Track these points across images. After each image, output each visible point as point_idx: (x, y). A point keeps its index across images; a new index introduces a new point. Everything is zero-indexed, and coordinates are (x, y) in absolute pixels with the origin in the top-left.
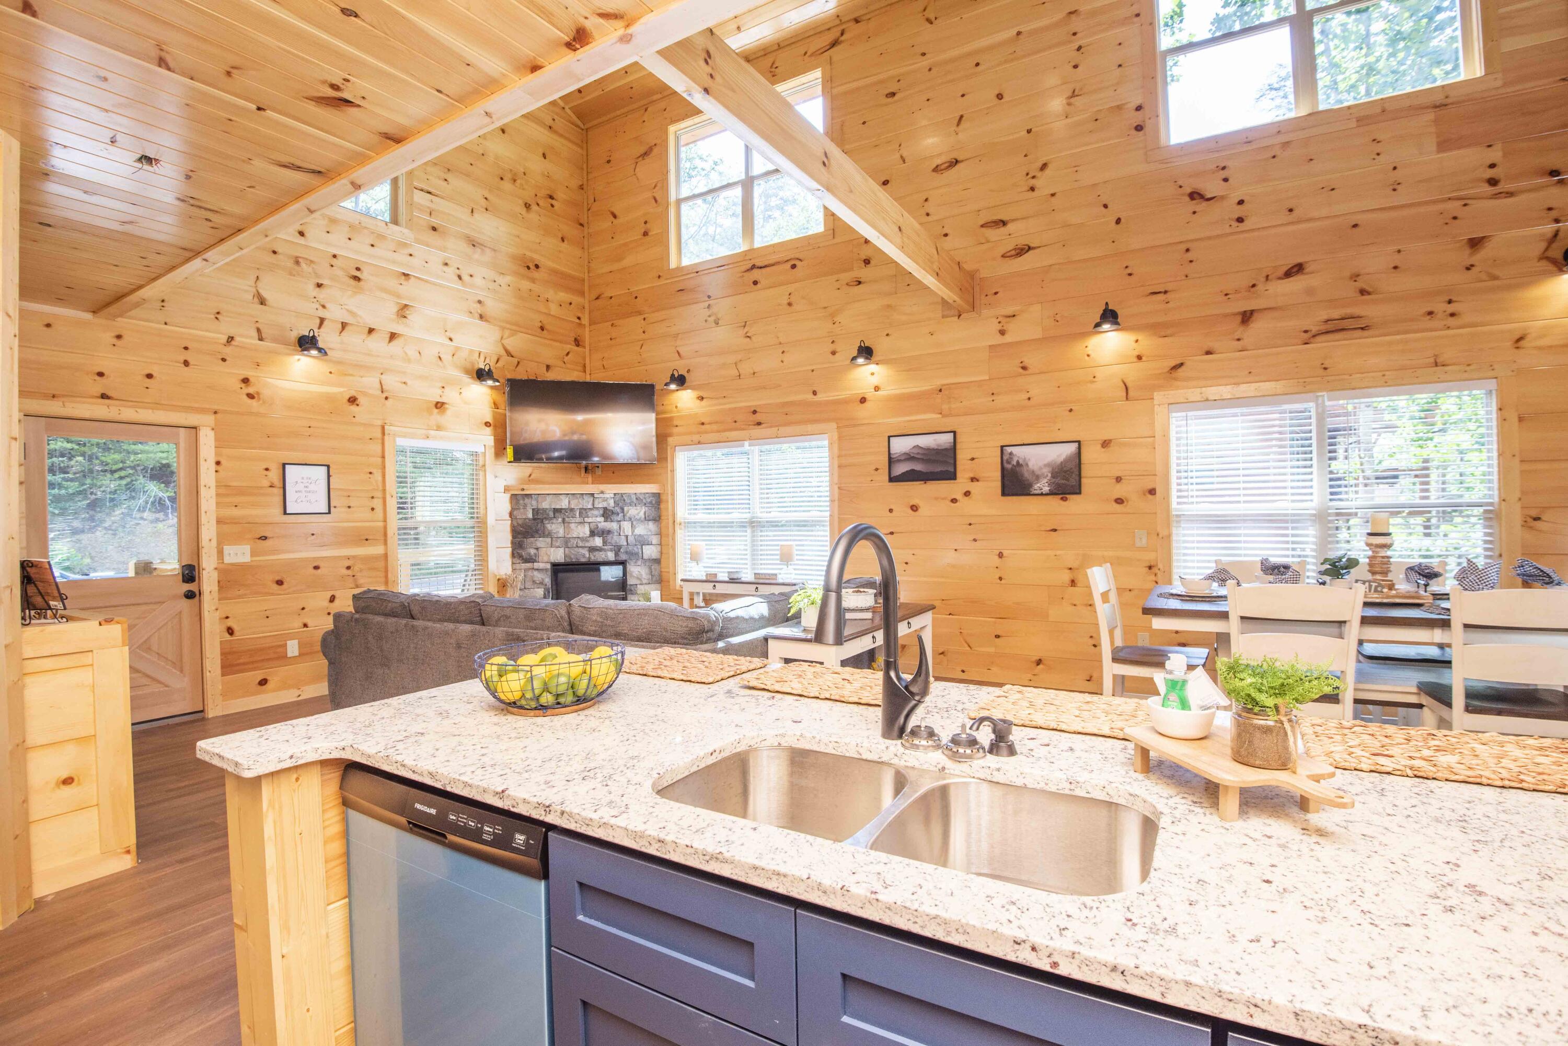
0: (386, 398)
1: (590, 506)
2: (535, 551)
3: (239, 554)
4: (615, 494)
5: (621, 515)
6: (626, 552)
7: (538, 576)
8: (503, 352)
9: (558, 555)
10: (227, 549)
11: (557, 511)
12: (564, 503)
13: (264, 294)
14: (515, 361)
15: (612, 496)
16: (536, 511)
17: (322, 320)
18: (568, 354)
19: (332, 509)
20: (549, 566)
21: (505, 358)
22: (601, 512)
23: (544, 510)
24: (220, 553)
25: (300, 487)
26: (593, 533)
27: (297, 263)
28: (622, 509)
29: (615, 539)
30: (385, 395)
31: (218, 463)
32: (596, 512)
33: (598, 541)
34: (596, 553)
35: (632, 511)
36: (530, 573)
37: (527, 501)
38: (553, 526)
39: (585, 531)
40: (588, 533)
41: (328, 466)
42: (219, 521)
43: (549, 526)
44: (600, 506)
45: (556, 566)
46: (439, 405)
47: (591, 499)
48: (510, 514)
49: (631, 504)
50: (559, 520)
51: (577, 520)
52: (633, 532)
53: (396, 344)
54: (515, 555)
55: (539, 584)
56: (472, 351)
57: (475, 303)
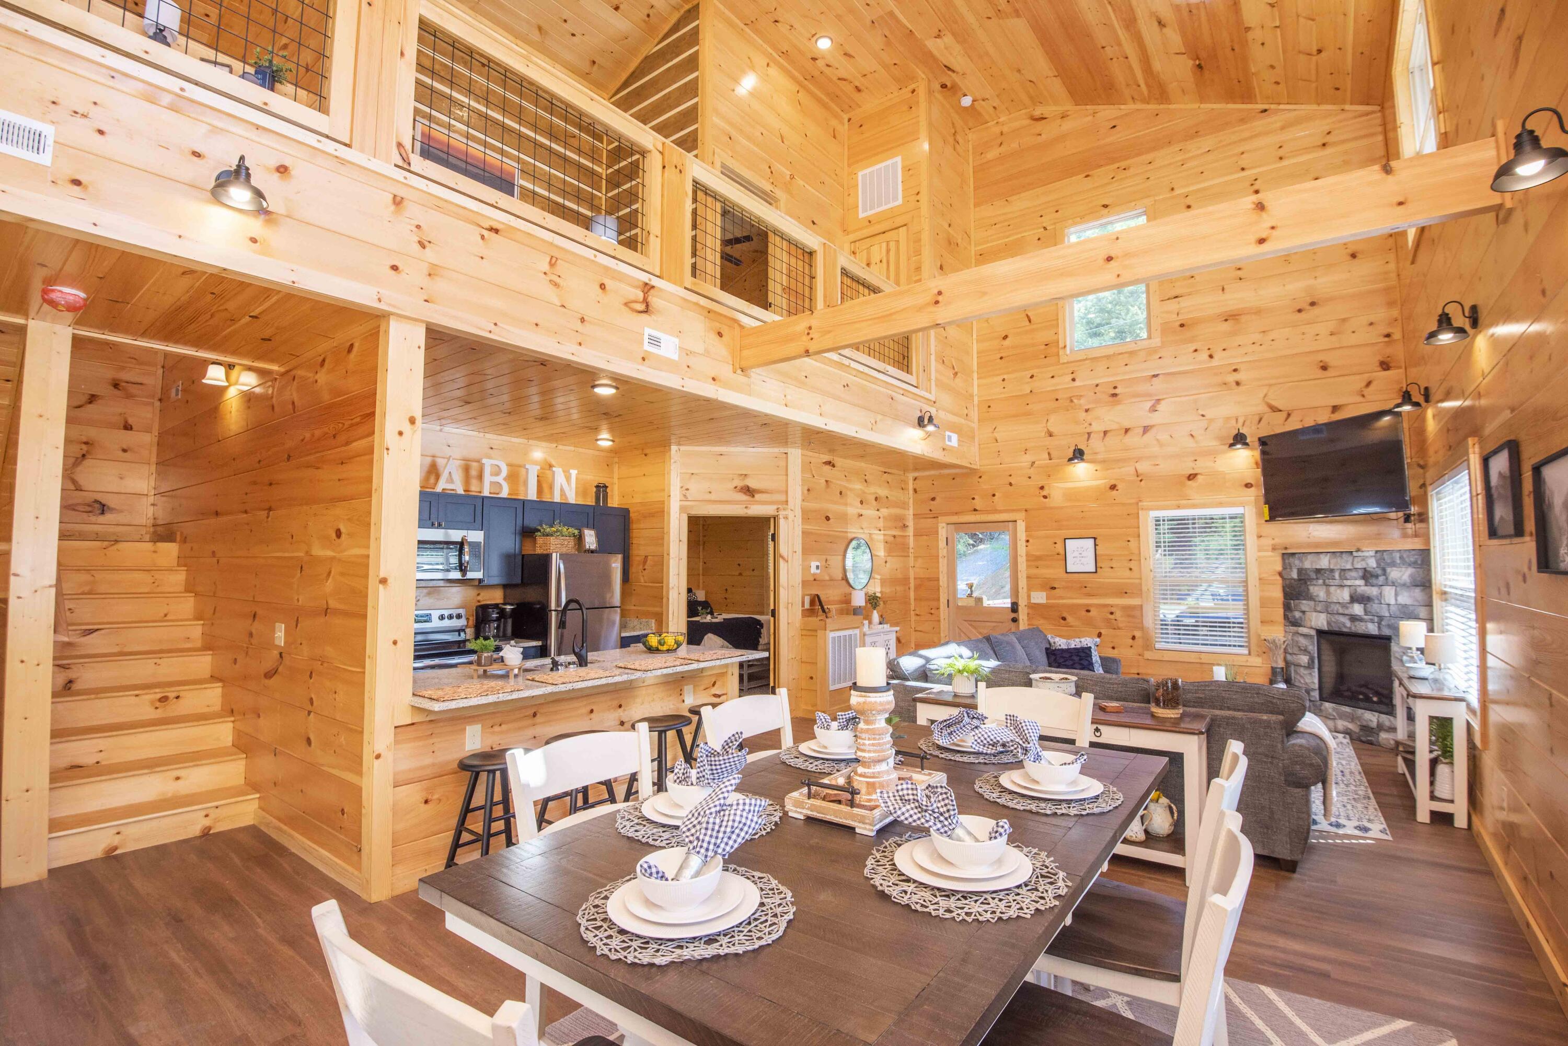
0: (1141, 481)
1: (1349, 566)
2: (1301, 614)
3: (1039, 597)
4: (1377, 552)
5: (1382, 578)
6: (1388, 626)
7: (1303, 641)
8: (1267, 409)
9: (1320, 621)
10: (1033, 594)
11: (1318, 571)
12: (1324, 562)
13: (1051, 429)
14: (1284, 415)
15: (1372, 553)
16: (1300, 571)
17: (1089, 434)
18: (1369, 384)
19: (1099, 569)
20: (1313, 633)
21: (1270, 417)
22: (1361, 573)
23: (1306, 570)
24: (1029, 597)
25: (1076, 554)
26: (1355, 599)
27: (1072, 401)
28: (1384, 570)
29: (1375, 607)
30: (1140, 478)
31: (1028, 541)
32: (1354, 574)
33: (1358, 609)
34: (1357, 623)
35: (1394, 574)
36: (1296, 638)
37: (1291, 560)
38: (1316, 588)
39: (1345, 595)
40: (1347, 598)
41: (1095, 539)
42: (1028, 577)
43: (1311, 588)
44: (1359, 566)
45: (1320, 633)
46: (1192, 477)
47: (1350, 559)
48: (1280, 574)
49: (1393, 564)
50: (1320, 582)
51: (1337, 582)
52: (1396, 600)
53: (1149, 435)
54: (1286, 617)
55: (1305, 651)
56: (1228, 419)
57: (1230, 373)
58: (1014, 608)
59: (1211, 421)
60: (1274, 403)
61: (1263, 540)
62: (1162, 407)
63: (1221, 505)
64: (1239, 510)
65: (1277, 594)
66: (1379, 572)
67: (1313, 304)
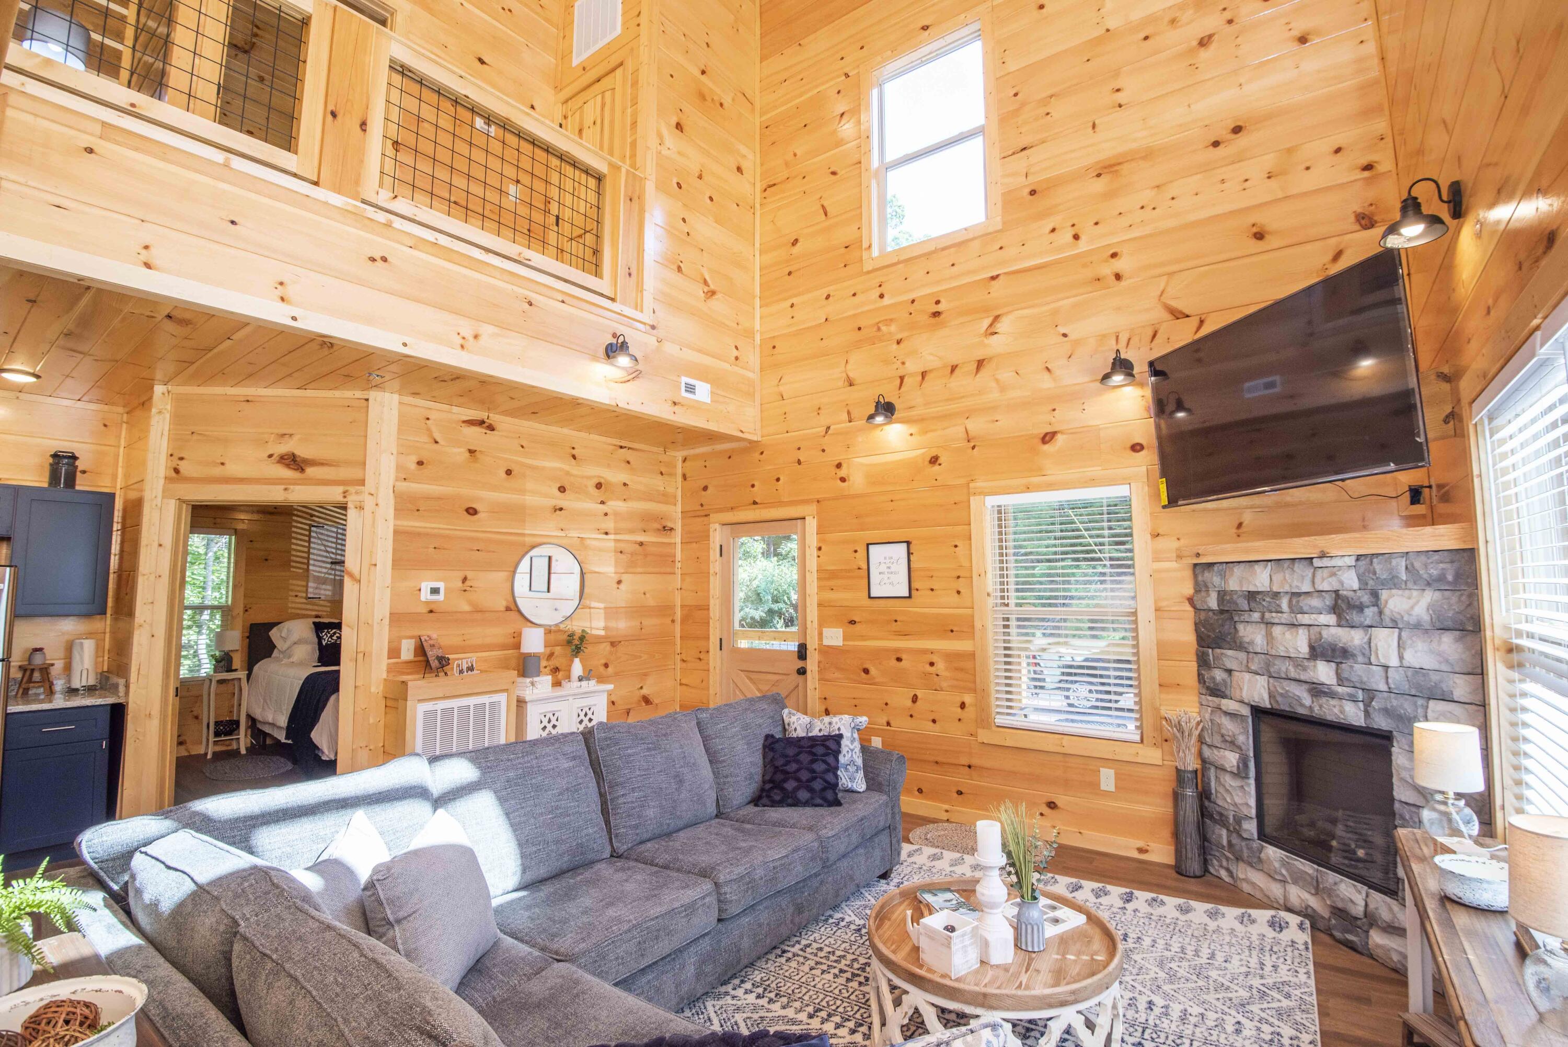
0: (973, 448)
1: (1306, 588)
2: (1224, 675)
3: (834, 637)
4: (1359, 558)
5: (1370, 612)
6: (1386, 712)
7: (1229, 726)
8: (1166, 316)
9: (1257, 690)
10: (827, 632)
11: (1252, 596)
12: (1263, 580)
14: (1194, 322)
15: (1351, 561)
16: (1222, 596)
17: (902, 378)
19: (914, 592)
20: (1246, 711)
21: (1169, 326)
22: (1329, 601)
23: (1233, 592)
24: (820, 634)
25: (883, 568)
26: (1318, 651)
27: (879, 329)
28: (1375, 595)
29: (1357, 670)
30: (972, 444)
31: (820, 549)
32: (1315, 602)
33: (1324, 672)
34: (1323, 700)
35: (1396, 602)
36: (1216, 719)
37: (1207, 575)
38: (1250, 628)
39: (1300, 643)
40: (1304, 650)
41: (908, 543)
42: (820, 605)
43: (1241, 627)
44: (1325, 586)
45: (1258, 712)
46: (1047, 438)
47: (1309, 572)
48: (1191, 600)
49: (1393, 582)
50: (1256, 616)
51: (1285, 617)
52: (1401, 658)
53: (984, 372)
54: (1201, 679)
55: (1232, 744)
56: (1103, 337)
57: (1106, 261)
58: (802, 652)
59: (1077, 343)
60: (1174, 304)
61: (1161, 543)
62: (1003, 326)
63: (1092, 482)
64: (1121, 491)
65: (1187, 636)
66: (1366, 598)
67: (1237, 130)
